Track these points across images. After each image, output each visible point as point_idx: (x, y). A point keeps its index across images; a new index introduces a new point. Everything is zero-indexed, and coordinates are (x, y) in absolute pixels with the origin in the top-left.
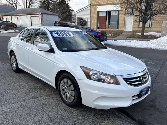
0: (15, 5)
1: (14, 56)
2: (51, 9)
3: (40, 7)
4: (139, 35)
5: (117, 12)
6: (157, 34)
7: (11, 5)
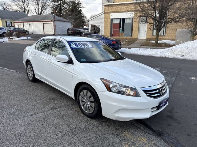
0: (26, 11)
1: (30, 66)
2: (63, 15)
3: (52, 13)
4: (153, 43)
5: (131, 19)
6: (171, 42)
7: (22, 11)
